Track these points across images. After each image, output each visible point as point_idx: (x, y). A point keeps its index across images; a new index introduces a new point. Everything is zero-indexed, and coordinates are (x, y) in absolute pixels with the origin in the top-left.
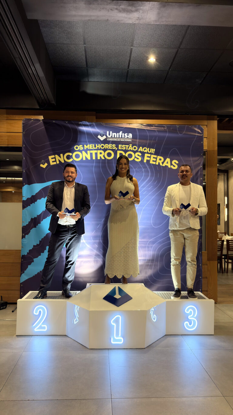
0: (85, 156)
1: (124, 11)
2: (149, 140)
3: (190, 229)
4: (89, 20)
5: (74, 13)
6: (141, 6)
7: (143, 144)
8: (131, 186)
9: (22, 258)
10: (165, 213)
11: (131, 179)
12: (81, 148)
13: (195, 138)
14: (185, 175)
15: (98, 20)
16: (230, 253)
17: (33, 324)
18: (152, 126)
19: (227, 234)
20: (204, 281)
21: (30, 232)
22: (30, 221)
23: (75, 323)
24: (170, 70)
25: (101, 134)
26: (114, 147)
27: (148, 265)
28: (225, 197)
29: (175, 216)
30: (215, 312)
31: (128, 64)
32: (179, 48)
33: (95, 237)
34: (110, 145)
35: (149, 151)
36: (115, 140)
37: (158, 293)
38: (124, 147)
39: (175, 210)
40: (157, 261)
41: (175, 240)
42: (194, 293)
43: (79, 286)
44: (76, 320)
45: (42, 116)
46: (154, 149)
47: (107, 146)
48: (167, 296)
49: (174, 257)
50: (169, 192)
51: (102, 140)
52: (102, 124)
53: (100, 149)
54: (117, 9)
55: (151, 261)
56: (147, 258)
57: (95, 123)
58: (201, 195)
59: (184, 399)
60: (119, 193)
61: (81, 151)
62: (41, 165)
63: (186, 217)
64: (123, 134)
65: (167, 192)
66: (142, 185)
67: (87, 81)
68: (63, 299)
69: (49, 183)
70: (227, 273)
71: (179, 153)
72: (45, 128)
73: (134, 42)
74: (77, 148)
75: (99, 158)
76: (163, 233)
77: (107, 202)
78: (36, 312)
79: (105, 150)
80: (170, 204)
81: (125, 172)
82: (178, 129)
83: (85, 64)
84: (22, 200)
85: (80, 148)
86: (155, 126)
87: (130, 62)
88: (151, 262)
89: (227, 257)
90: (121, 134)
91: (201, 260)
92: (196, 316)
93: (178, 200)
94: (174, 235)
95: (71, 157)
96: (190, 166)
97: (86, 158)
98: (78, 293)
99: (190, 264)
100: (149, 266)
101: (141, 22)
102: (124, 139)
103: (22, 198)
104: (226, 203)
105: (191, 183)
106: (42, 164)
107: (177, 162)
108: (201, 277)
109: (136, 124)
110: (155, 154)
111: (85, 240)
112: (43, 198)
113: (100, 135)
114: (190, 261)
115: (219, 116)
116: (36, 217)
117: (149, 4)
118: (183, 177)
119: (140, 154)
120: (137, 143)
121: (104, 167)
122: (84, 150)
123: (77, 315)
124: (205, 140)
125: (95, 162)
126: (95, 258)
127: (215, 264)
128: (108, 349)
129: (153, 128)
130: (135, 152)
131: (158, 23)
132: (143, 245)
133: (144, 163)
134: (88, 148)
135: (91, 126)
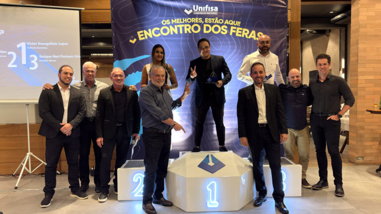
0: (172, 30)
2: (235, 13)
7: (229, 17)
12: (168, 23)
13: (279, 10)
17: (133, 191)
26: (200, 21)
34: (196, 19)
35: (235, 23)
36: (202, 13)
38: (210, 20)
46: (239, 20)
47: (194, 20)
51: (188, 14)
53: (187, 23)
61: (168, 26)
64: (209, 7)
66: (228, 58)
69: (138, 58)
71: (264, 26)
72: (133, 3)
75: (186, 32)
78: (136, 180)
79: (192, 24)
82: (262, 2)
92: (285, 181)
95: (159, 31)
97: (173, 32)
106: (131, 39)
110: (240, 27)
112: (133, 73)
113: (187, 9)
119: (226, 27)
120: (223, 16)
121: (191, 41)
122: (171, 24)
124: (289, 11)
125: (183, 36)
128: (205, 212)
129: (239, 1)
130: (221, 25)
132: (229, 115)
133: (230, 36)
134: (175, 22)
135: (177, 0)
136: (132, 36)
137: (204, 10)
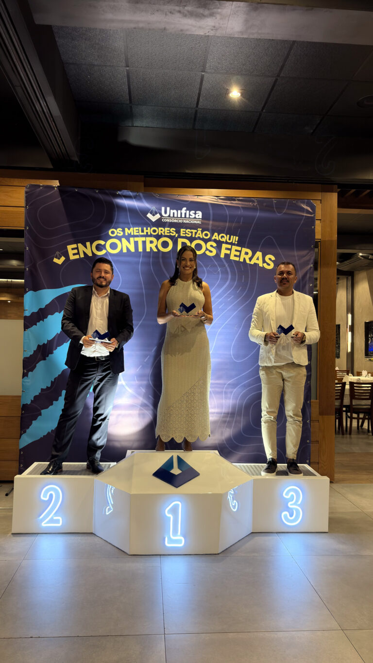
0: (125, 246)
1: (192, 14)
2: (229, 222)
3: (293, 365)
4: (135, 28)
5: (109, 16)
6: (218, 8)
7: (220, 228)
8: (199, 295)
9: (22, 408)
10: (252, 340)
11: (199, 284)
12: (120, 233)
13: (302, 219)
14: (286, 278)
15: (149, 29)
16: (354, 402)
17: (40, 515)
18: (234, 200)
19: (350, 372)
20: (313, 448)
21: (36, 369)
22: (35, 349)
23: (107, 514)
24: (264, 111)
25: (152, 211)
26: (173, 233)
27: (225, 422)
28: (347, 313)
29: (270, 345)
30: (330, 496)
31: (196, 101)
32: (278, 76)
33: (141, 377)
34: (166, 229)
35: (230, 239)
36: (175, 221)
37: (240, 466)
38: (188, 232)
39: (269, 336)
40: (239, 413)
41: (269, 383)
42: (298, 466)
43: (115, 454)
44: (109, 509)
45: (58, 181)
46: (236, 236)
47: (162, 230)
48: (254, 471)
49: (267, 408)
50: (259, 305)
51: (154, 221)
52: (154, 195)
53: (151, 236)
54: (179, 12)
55: (229, 415)
56: (224, 410)
57: (143, 193)
58: (310, 312)
59: (280, 634)
60: (180, 306)
61: (119, 238)
62: (55, 260)
63: (286, 347)
64: (188, 212)
65: (257, 305)
66: (217, 294)
67: (130, 125)
68: (89, 475)
69: (68, 289)
70: (350, 434)
71: (276, 244)
72: (63, 200)
73: (207, 64)
74: (113, 233)
75: (148, 250)
76: (250, 370)
77: (161, 321)
78: (45, 496)
79: (158, 237)
80: (261, 325)
81: (190, 274)
82: (274, 206)
83: (128, 98)
84: (24, 315)
85: (118, 233)
86: (239, 200)
87: (201, 98)
88: (230, 417)
89: (350, 409)
90: (185, 212)
91: (308, 414)
92: (301, 504)
93: (274, 319)
94: (267, 374)
95: (104, 247)
96: (293, 265)
97: (128, 249)
98: (113, 466)
99: (291, 420)
100: (226, 424)
101: (218, 33)
102: (188, 220)
103: (23, 312)
104: (350, 323)
105: (295, 291)
106: (56, 258)
107: (273, 258)
108: (308, 441)
109: (209, 196)
110: (238, 245)
111: (124, 381)
112: (57, 314)
113: (151, 213)
114: (292, 415)
115: (340, 186)
116: (46, 343)
117: (232, 5)
118: (283, 281)
119: (215, 245)
120: (210, 227)
121: (156, 264)
122: (124, 236)
123: (111, 501)
124: (317, 223)
125: (142, 256)
126: (140, 410)
127: (331, 420)
128: (160, 555)
129: (236, 204)
130: (206, 241)
131: (245, 36)
132: (217, 390)
133: (221, 259)
134: (131, 233)
135: (136, 198)
136: (58, 253)
137: (179, 216)
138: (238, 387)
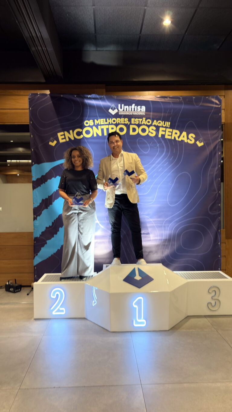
0: (96, 132)
2: (164, 112)
7: (157, 117)
9: (34, 240)
12: (91, 123)
13: (212, 109)
17: (51, 308)
18: (167, 98)
20: (223, 260)
21: (42, 214)
22: (41, 202)
23: (93, 305)
24: (186, 34)
25: (112, 107)
26: (126, 122)
27: (164, 245)
31: (140, 29)
32: (198, 7)
34: (122, 119)
35: (164, 124)
36: (128, 114)
38: (137, 121)
40: (174, 239)
45: (49, 90)
46: (169, 122)
47: (119, 120)
48: (187, 276)
51: (113, 114)
52: (113, 97)
53: (112, 124)
55: (167, 241)
56: (164, 238)
57: (106, 95)
61: (91, 127)
64: (136, 107)
66: (157, 161)
68: (78, 281)
69: (60, 162)
71: (196, 126)
72: (53, 103)
74: (87, 123)
76: (180, 211)
78: (53, 295)
79: (117, 125)
82: (194, 100)
83: (94, 30)
84: (32, 180)
86: (170, 98)
87: (143, 26)
91: (219, 238)
95: (81, 133)
97: (97, 134)
106: (51, 141)
107: (194, 136)
108: (219, 256)
109: (149, 96)
110: (170, 128)
111: (98, 220)
112: (53, 179)
113: (112, 109)
116: (47, 197)
119: (155, 128)
120: (151, 117)
122: (94, 125)
123: (95, 297)
124: (223, 111)
128: (131, 332)
129: (168, 100)
130: (149, 126)
132: (159, 225)
133: (159, 138)
134: (99, 123)
135: (101, 99)
137: (130, 110)
138: (173, 222)
